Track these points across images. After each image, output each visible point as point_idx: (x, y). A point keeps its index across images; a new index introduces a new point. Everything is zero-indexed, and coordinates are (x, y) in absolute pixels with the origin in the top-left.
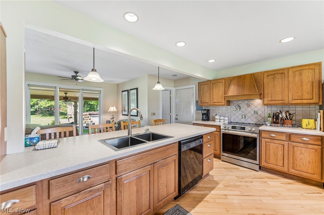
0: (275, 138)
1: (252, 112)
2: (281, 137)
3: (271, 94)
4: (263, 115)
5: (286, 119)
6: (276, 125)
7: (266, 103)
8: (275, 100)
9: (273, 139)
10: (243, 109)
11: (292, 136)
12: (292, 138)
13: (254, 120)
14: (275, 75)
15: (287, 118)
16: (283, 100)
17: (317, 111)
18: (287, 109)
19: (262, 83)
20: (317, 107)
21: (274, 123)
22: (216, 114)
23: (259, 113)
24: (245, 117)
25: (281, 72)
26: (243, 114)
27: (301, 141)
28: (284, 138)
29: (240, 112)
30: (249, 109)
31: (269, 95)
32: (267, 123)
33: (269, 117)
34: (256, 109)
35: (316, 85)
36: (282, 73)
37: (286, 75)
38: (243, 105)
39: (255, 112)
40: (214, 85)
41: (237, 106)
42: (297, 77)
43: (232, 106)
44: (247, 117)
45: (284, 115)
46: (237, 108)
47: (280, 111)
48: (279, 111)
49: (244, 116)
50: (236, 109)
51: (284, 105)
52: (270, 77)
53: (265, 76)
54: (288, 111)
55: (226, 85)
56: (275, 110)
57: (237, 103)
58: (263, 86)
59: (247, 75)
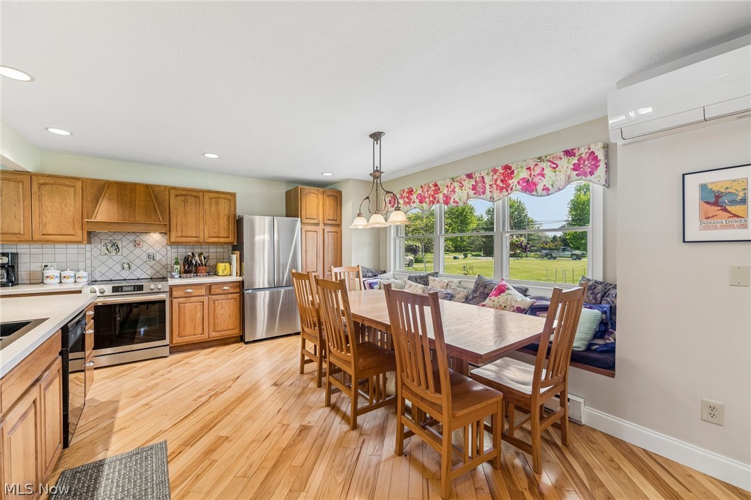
0: (193, 294)
1: (145, 257)
2: (200, 291)
3: (182, 226)
4: (164, 262)
5: (200, 265)
6: (188, 275)
7: (173, 240)
8: (187, 237)
9: (189, 296)
10: (124, 251)
11: (213, 287)
12: (212, 290)
13: (149, 272)
14: (187, 197)
15: (202, 264)
16: (197, 237)
17: (230, 252)
18: (199, 250)
19: (167, 206)
20: (230, 248)
21: (186, 272)
23: (158, 257)
24: (129, 267)
25: (195, 194)
26: (125, 260)
27: (222, 292)
28: (203, 292)
29: (118, 258)
30: (138, 251)
31: (179, 228)
32: (174, 274)
33: (177, 263)
34: (151, 251)
35: (231, 219)
36: (196, 197)
37: (201, 201)
38: (125, 243)
39: (149, 255)
41: (110, 245)
42: (213, 205)
43: (96, 245)
44: (133, 267)
45: (197, 258)
46: (110, 249)
47: (192, 253)
48: (190, 254)
49: (126, 266)
50: (107, 252)
51: (199, 244)
52: (179, 198)
53: (172, 196)
54: (202, 254)
55: (85, 194)
56: (183, 252)
57: (110, 238)
58: (168, 211)
59: (139, 184)
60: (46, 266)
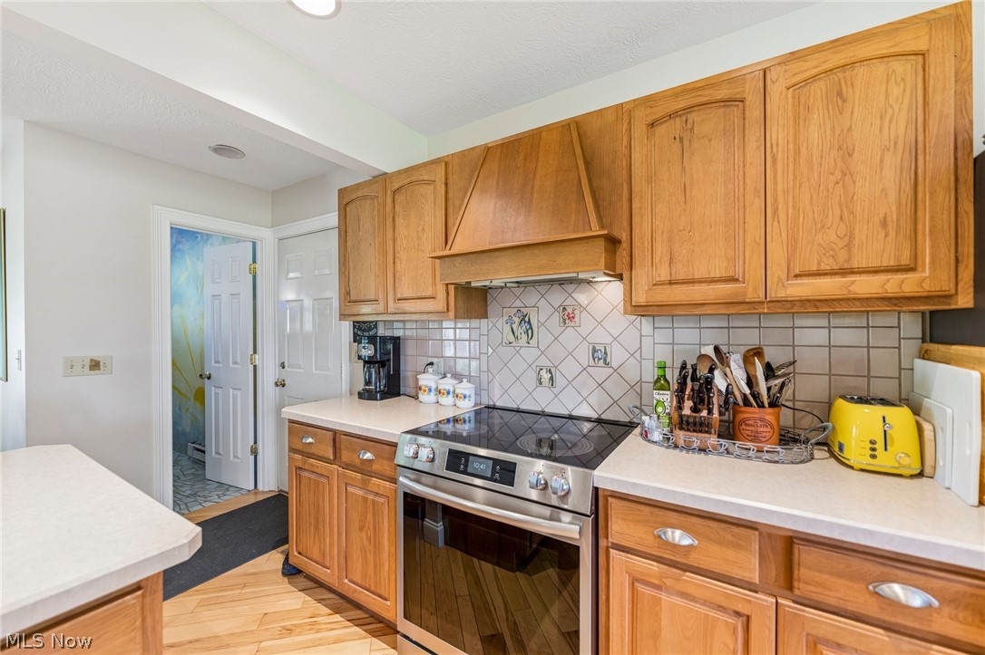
0: (694, 559)
1: (584, 355)
2: (730, 554)
3: (670, 240)
4: (633, 375)
5: (746, 403)
6: (696, 439)
7: (640, 297)
8: (692, 282)
9: (676, 562)
10: (543, 337)
11: (804, 555)
12: (803, 572)
13: (594, 399)
14: (693, 116)
15: (756, 396)
16: (733, 280)
17: (910, 347)
18: (751, 338)
19: (626, 177)
20: (912, 326)
21: (683, 424)
22: (430, 360)
23: (617, 356)
24: (552, 378)
25: (723, 93)
26: (544, 362)
27: (872, 609)
28: (750, 567)
29: (530, 353)
30: (569, 337)
31: (660, 248)
32: (647, 420)
33: (661, 383)
34: (600, 338)
36: (727, 102)
37: (754, 112)
38: (543, 310)
39: (595, 351)
40: (400, 198)
41: (517, 320)
42: (816, 116)
43: (494, 320)
44: (559, 380)
45: (739, 374)
46: (519, 331)
47: (717, 349)
48: (709, 351)
49: (546, 376)
50: (512, 338)
51: (738, 309)
52: (661, 130)
53: (639, 130)
54: (758, 352)
55: (450, 195)
56: (692, 341)
57: (518, 303)
58: (625, 194)
59: (549, 128)
60: (432, 364)
